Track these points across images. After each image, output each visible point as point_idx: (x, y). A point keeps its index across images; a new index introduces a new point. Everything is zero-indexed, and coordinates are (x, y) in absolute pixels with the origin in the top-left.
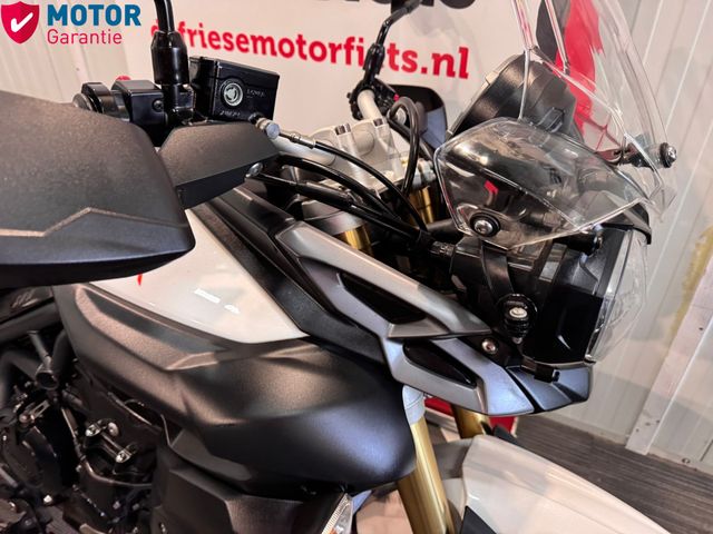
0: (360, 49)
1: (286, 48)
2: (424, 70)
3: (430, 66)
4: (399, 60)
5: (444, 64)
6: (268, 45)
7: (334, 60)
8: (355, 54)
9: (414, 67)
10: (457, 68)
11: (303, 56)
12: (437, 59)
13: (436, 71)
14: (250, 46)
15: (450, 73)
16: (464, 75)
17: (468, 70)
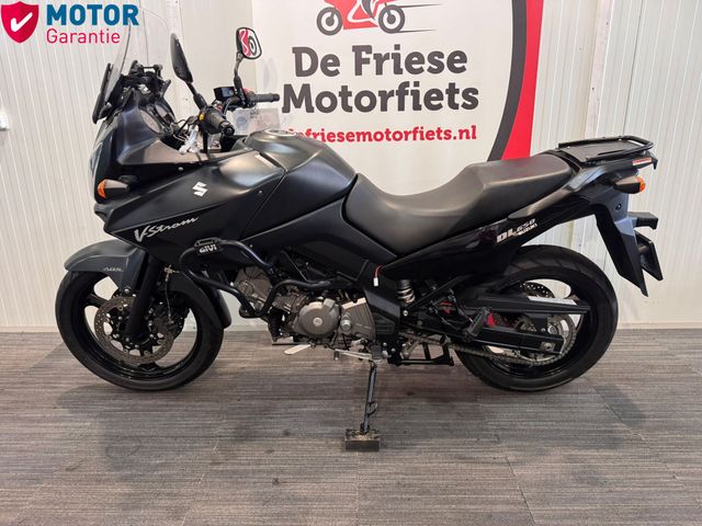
0: (422, 133)
1: (379, 136)
2: (455, 138)
3: (458, 135)
4: (442, 135)
5: (464, 134)
6: (367, 137)
7: (406, 139)
8: (418, 135)
9: (450, 137)
10: (471, 135)
11: (389, 139)
12: (461, 132)
13: (461, 138)
14: (356, 138)
15: (468, 137)
16: (474, 137)
17: (477, 135)
